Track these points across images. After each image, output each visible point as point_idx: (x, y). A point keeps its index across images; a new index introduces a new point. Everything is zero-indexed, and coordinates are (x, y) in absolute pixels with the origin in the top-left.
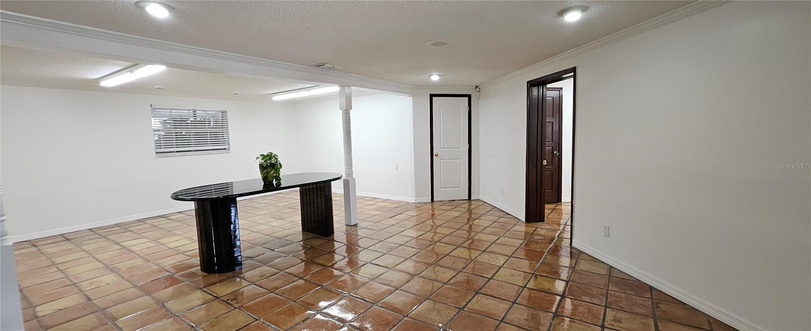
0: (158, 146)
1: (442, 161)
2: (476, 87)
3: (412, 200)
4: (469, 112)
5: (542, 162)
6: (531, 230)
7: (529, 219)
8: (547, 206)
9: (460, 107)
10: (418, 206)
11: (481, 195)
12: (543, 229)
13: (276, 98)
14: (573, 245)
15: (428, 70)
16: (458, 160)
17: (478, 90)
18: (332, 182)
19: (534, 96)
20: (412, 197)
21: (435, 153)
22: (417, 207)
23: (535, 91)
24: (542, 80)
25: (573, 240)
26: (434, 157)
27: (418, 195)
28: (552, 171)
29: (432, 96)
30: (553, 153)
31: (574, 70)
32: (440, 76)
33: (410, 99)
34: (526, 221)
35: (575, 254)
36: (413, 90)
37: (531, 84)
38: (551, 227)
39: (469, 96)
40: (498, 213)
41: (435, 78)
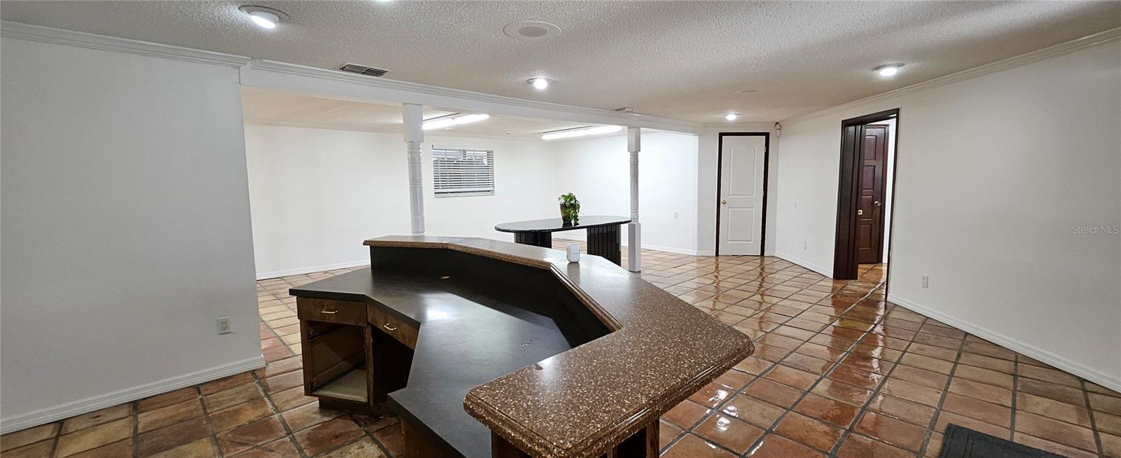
0: (436, 187)
1: (730, 209)
2: (777, 123)
3: (692, 251)
4: (765, 153)
5: (857, 212)
6: (840, 285)
7: (837, 276)
8: (860, 266)
9: (755, 148)
10: (700, 259)
11: (777, 252)
12: (853, 286)
13: (546, 137)
14: (888, 300)
15: (725, 109)
16: (750, 209)
17: (778, 127)
18: (622, 225)
19: (850, 136)
20: (693, 249)
21: (722, 200)
22: (699, 261)
23: (852, 129)
24: (861, 119)
25: (888, 295)
26: (721, 205)
27: (701, 246)
28: (871, 225)
29: (721, 135)
30: (873, 203)
31: (897, 111)
32: (736, 115)
33: (697, 138)
34: (834, 277)
35: (889, 307)
36: (700, 130)
37: (846, 124)
38: (866, 285)
39: (767, 135)
40: (799, 270)
41: (731, 117)
